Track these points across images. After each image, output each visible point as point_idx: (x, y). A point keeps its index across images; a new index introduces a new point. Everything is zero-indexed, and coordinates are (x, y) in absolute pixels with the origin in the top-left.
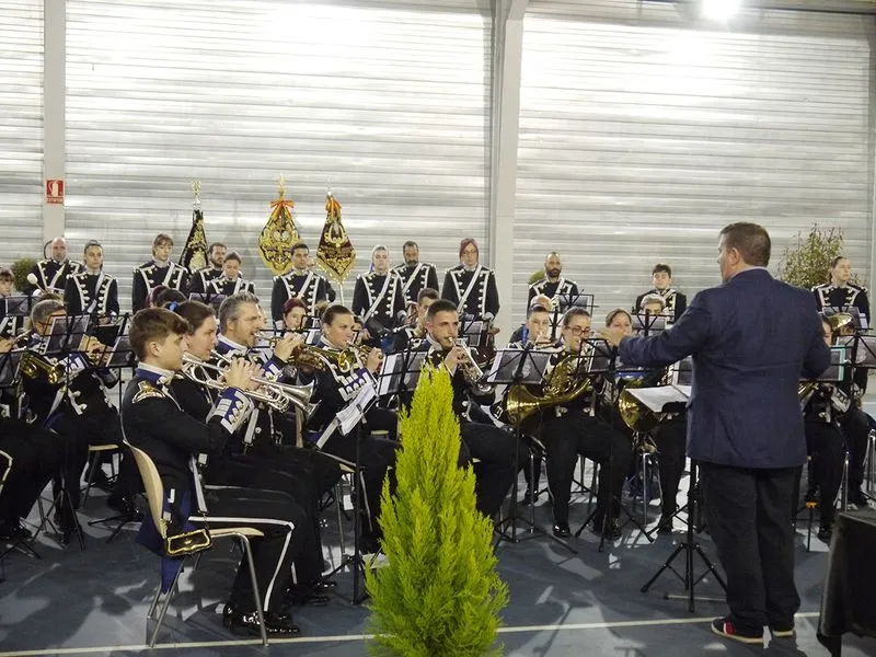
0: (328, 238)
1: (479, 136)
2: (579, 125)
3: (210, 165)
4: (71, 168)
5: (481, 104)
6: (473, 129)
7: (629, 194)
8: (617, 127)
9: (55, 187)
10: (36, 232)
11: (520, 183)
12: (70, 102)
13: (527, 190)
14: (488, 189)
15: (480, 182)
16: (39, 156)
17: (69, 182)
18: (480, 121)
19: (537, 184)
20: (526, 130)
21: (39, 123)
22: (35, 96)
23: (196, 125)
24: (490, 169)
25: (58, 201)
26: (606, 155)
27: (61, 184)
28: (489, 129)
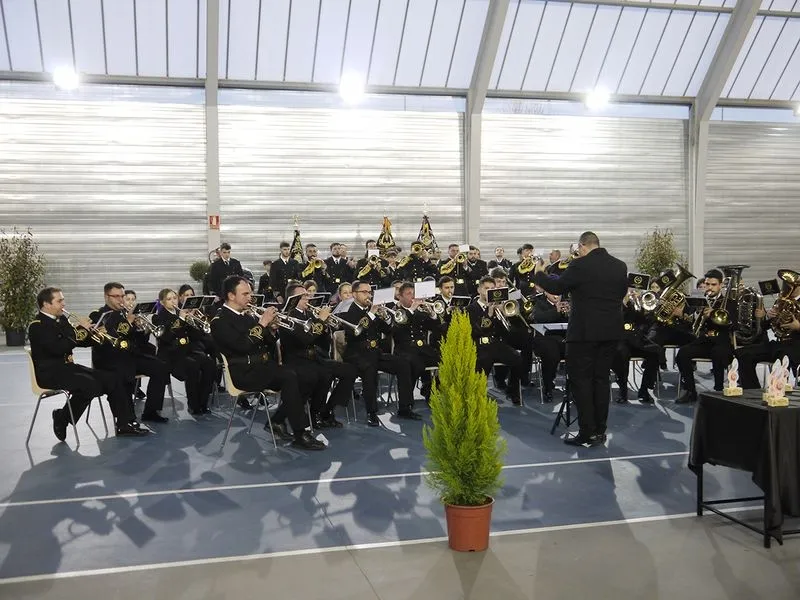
0: (382, 242)
1: (457, 182)
2: (515, 174)
3: (302, 204)
4: (222, 208)
5: (458, 164)
6: (454, 178)
7: (546, 212)
8: (539, 174)
9: (215, 220)
10: (204, 246)
11: (482, 208)
12: (221, 170)
13: (487, 212)
14: (464, 212)
15: (459, 208)
16: (205, 202)
17: (223, 217)
18: (458, 173)
19: (492, 209)
20: (484, 178)
21: (204, 183)
22: (202, 168)
23: (294, 181)
24: (464, 201)
25: (217, 228)
26: (532, 191)
27: (217, 217)
28: (463, 178)
